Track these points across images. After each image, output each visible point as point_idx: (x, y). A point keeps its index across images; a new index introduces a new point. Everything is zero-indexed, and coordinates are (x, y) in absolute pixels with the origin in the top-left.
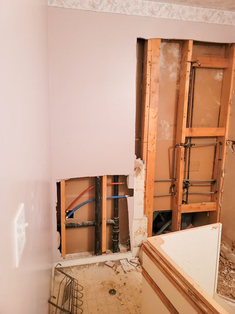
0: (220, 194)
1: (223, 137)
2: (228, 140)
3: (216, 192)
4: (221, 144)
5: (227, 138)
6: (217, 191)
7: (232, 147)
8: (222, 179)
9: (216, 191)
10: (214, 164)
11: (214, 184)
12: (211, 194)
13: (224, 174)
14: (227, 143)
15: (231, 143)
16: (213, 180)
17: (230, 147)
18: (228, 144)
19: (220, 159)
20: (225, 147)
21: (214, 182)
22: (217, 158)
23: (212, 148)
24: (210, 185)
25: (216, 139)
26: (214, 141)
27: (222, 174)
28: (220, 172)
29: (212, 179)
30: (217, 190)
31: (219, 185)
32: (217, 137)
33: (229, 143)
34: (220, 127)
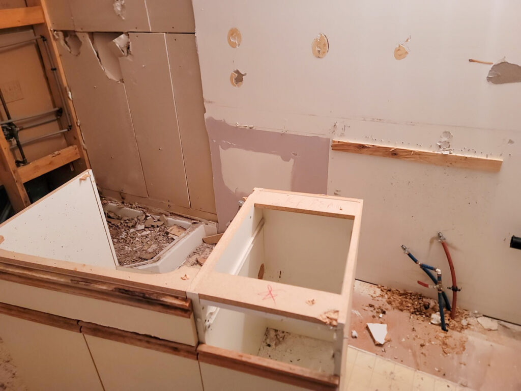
0: (78, 129)
1: (43, 25)
2: (54, 31)
3: (70, 128)
4: (44, 38)
5: (50, 26)
6: (71, 126)
7: (66, 43)
8: (70, 103)
9: (69, 126)
10: (47, 79)
11: (61, 116)
12: (64, 133)
13: (70, 93)
14: (54, 36)
15: (61, 34)
16: (57, 109)
17: (62, 42)
18: (57, 37)
19: (54, 68)
20: (54, 44)
21: (60, 113)
22: (48, 67)
23: (32, 50)
24: (55, 118)
25: (31, 31)
26: (29, 35)
27: (68, 94)
28: (63, 92)
29: (55, 107)
30: (70, 125)
31: (69, 115)
32: (31, 27)
33: (57, 34)
34: (31, 6)
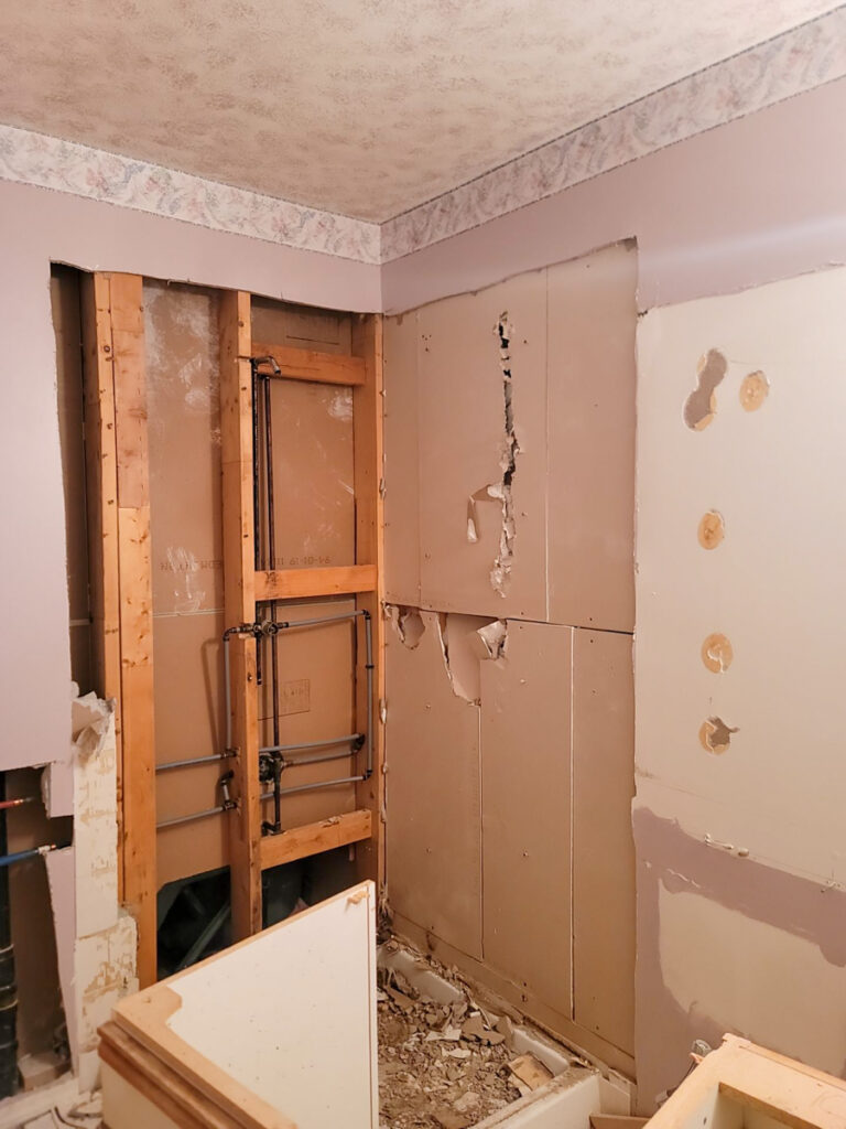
0: (381, 778)
1: (372, 594)
2: (387, 604)
3: (369, 774)
4: (368, 616)
5: (382, 596)
6: (371, 771)
7: (400, 625)
8: (381, 728)
9: (368, 771)
10: (355, 681)
11: (359, 749)
12: (356, 782)
13: (384, 711)
14: (384, 612)
15: (396, 611)
16: (357, 736)
17: (395, 624)
18: (388, 614)
19: (370, 664)
20: (381, 625)
21: (359, 744)
22: (362, 662)
23: (347, 630)
24: (350, 752)
25: (353, 601)
26: (348, 608)
27: (380, 713)
28: (375, 707)
29: (354, 732)
30: (370, 769)
31: (373, 749)
32: (354, 596)
33: (390, 611)
34: (362, 565)
